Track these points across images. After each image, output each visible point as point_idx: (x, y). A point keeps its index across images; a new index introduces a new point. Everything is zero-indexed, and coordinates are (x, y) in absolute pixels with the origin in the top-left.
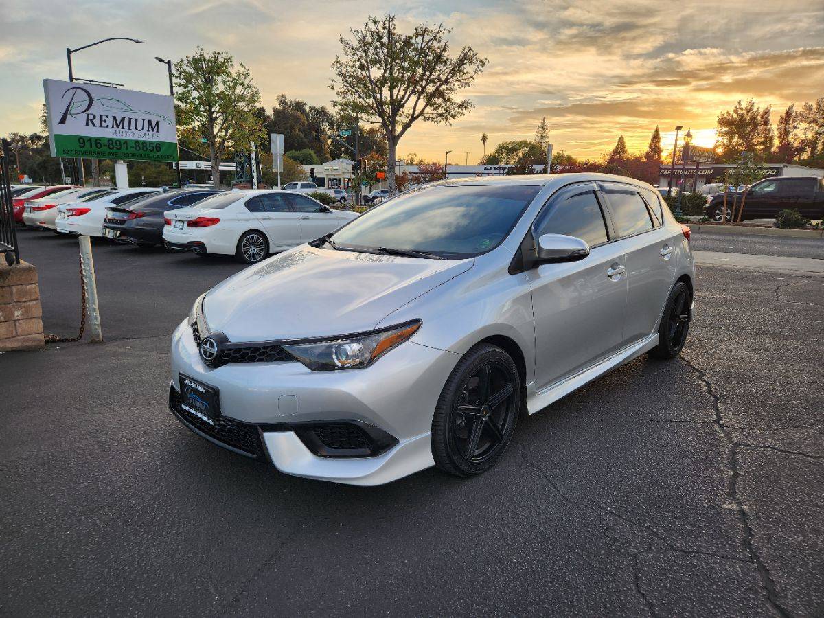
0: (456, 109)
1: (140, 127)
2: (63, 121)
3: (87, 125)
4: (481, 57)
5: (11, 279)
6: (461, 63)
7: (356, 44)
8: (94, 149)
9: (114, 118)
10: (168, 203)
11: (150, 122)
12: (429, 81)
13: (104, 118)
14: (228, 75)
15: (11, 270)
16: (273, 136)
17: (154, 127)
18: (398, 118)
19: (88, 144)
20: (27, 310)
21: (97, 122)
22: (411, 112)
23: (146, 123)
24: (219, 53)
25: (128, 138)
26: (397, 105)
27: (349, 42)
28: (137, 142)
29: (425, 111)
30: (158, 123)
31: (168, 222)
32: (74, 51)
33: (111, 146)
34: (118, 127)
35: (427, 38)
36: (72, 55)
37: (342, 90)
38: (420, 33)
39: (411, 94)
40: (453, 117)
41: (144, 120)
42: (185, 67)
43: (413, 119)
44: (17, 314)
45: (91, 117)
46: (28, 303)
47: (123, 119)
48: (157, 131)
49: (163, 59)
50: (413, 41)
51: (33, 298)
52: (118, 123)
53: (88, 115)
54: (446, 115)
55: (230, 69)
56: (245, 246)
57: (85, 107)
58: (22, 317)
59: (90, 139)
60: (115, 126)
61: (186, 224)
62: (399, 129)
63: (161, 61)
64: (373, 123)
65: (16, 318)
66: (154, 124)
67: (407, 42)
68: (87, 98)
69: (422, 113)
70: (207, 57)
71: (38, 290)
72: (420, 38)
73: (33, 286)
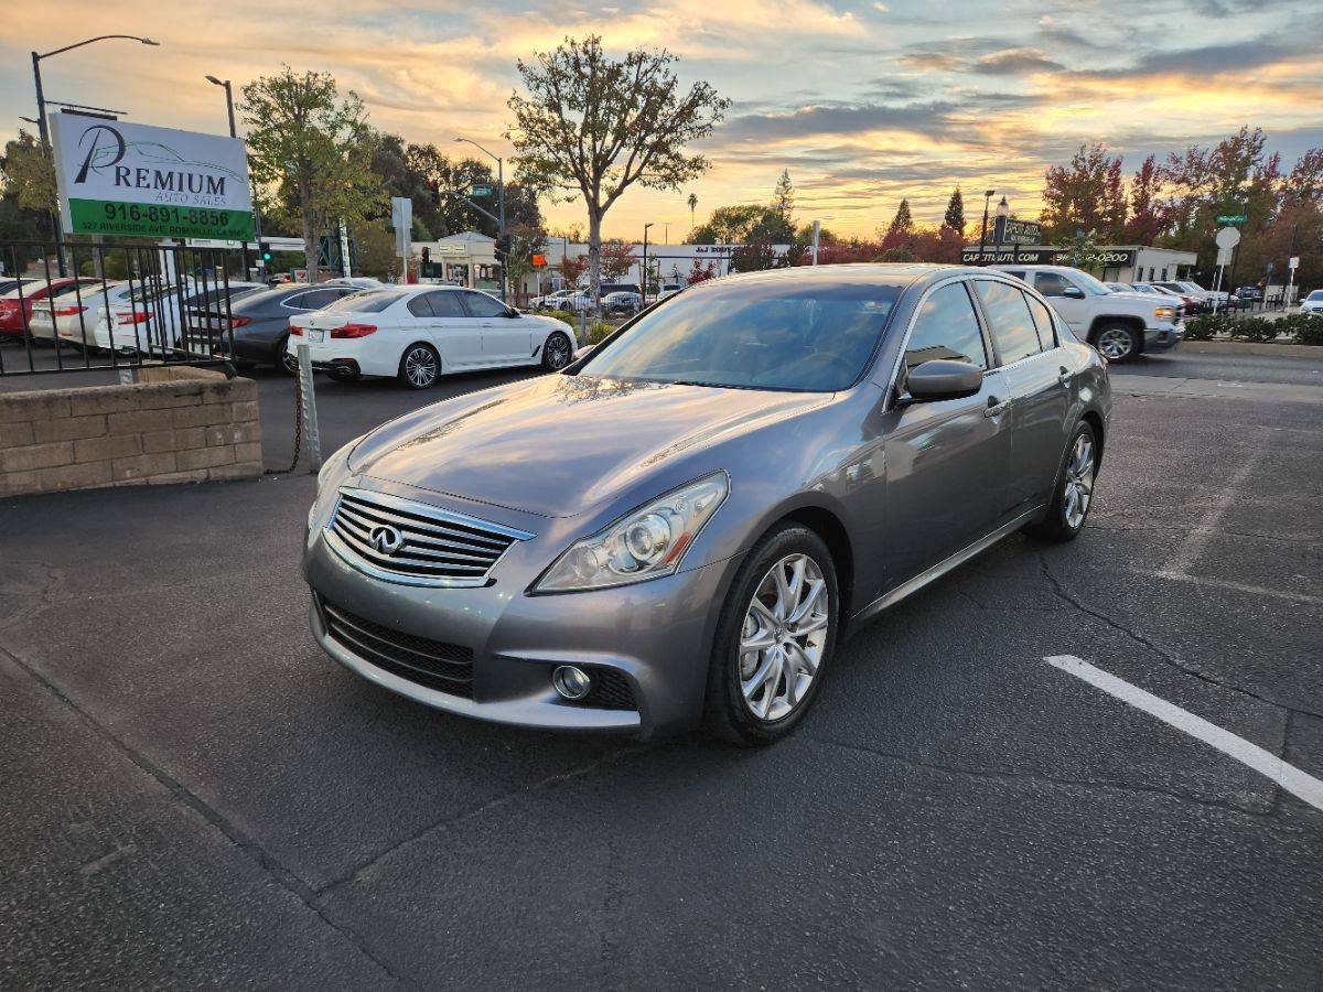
0: (686, 169)
1: (196, 187)
2: (81, 178)
3: (118, 184)
4: (721, 96)
5: (232, 394)
6: (694, 104)
7: (542, 72)
8: (129, 221)
9: (158, 174)
10: (282, 304)
11: (210, 179)
12: (650, 130)
13: (143, 173)
14: (329, 106)
15: (231, 384)
16: (395, 200)
17: (218, 186)
18: (602, 181)
19: (119, 214)
20: (247, 432)
21: (132, 179)
22: (623, 173)
23: (205, 180)
24: (316, 75)
25: (179, 204)
26: (602, 162)
27: (533, 71)
28: (191, 210)
29: (643, 172)
30: (222, 180)
31: (297, 332)
32: (44, 56)
33: (154, 218)
34: (163, 186)
35: (645, 66)
36: (41, 62)
37: (522, 140)
38: (636, 60)
39: (622, 145)
40: (682, 180)
41: (201, 176)
42: (259, 95)
43: (626, 182)
44: (237, 436)
45: (123, 172)
46: (247, 424)
47: (170, 175)
48: (222, 193)
49: (218, 79)
50: (625, 69)
51: (253, 417)
52: (162, 181)
53: (118, 169)
54: (672, 179)
55: (334, 101)
56: (410, 364)
57: (114, 156)
58: (240, 440)
59: (122, 206)
60: (159, 185)
61: (328, 334)
62: (603, 198)
63: (215, 81)
64: (567, 188)
65: (235, 441)
66: (216, 182)
67: (615, 73)
68: (116, 142)
69: (638, 175)
70: (297, 79)
71: (257, 408)
72: (635, 67)
73: (253, 403)
